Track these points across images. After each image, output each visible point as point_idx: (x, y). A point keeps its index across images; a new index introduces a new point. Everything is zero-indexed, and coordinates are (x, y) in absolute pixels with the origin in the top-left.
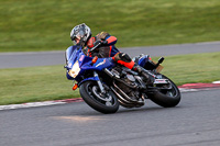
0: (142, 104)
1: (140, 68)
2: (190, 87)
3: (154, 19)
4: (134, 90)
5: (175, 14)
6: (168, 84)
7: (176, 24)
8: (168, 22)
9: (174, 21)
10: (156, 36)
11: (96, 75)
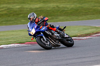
0: (60, 46)
1: (58, 31)
2: (28, 44)
3: (11, 13)
4: (57, 39)
5: (21, 11)
6: (69, 37)
7: (22, 15)
8: (18, 15)
9: (21, 14)
10: (13, 21)
11: (42, 34)
